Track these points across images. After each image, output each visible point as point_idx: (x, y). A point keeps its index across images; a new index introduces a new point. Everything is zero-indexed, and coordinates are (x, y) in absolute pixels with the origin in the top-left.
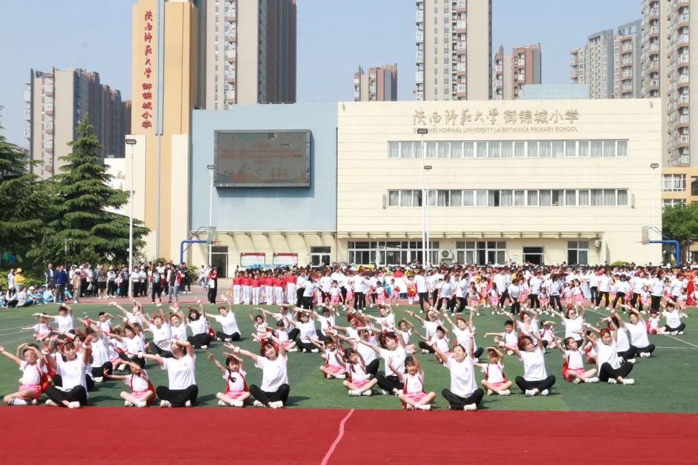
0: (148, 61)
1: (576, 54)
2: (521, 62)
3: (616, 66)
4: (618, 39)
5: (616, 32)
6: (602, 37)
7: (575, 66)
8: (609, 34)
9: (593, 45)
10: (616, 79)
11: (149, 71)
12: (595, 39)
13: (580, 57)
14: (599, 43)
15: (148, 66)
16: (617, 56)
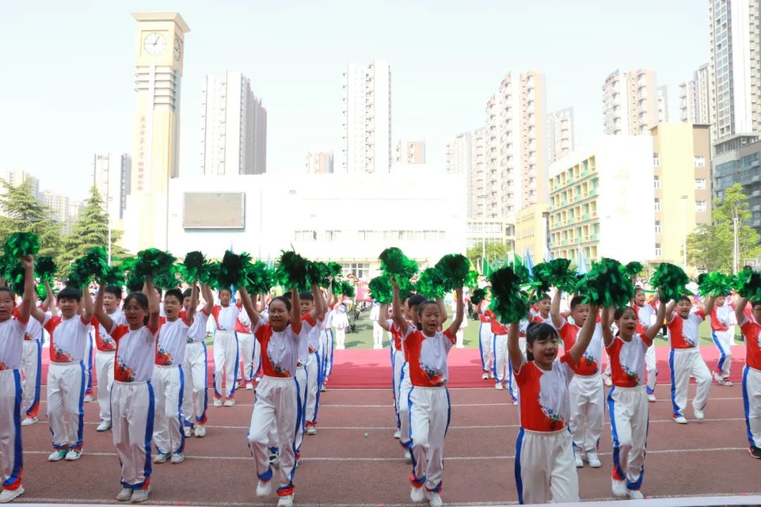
1: (448, 146)
2: (413, 151)
3: (474, 155)
4: (474, 138)
5: (473, 133)
6: (464, 137)
7: (448, 154)
8: (469, 134)
9: (459, 140)
10: (473, 162)
12: (461, 137)
13: (452, 148)
14: (463, 139)
16: (474, 148)
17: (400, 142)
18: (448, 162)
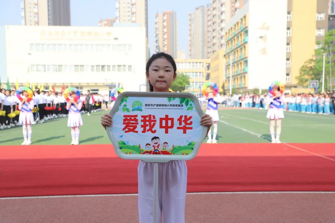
1: (190, 15)
3: (206, 20)
4: (206, 10)
5: (206, 6)
6: (200, 8)
7: (190, 20)
8: (203, 7)
9: (197, 11)
10: (206, 26)
12: (197, 9)
13: (192, 16)
14: (199, 10)
16: (206, 16)
17: (158, 12)
18: (190, 25)
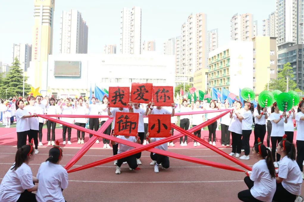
0: (37, 41)
1: (165, 43)
2: (150, 45)
3: (176, 47)
4: (176, 40)
5: (175, 39)
6: (172, 39)
7: (165, 47)
9: (170, 41)
10: (175, 51)
11: (37, 44)
12: (170, 40)
15: (36, 43)
16: (176, 45)
17: (145, 41)
18: (165, 50)
